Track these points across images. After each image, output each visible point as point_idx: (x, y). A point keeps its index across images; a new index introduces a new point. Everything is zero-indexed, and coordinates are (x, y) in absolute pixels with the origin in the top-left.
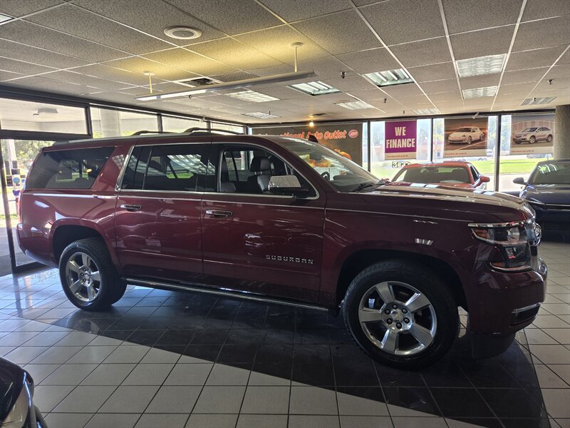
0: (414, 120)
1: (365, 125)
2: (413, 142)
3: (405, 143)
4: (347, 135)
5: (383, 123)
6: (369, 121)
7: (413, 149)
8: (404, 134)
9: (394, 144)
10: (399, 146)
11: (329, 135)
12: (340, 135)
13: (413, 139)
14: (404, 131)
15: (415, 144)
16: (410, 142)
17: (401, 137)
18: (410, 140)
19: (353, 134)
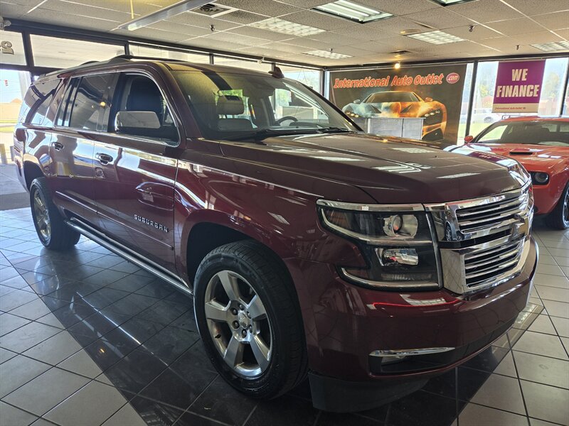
0: (541, 59)
1: (470, 66)
2: (536, 90)
3: (524, 91)
4: (444, 80)
5: (496, 64)
6: (476, 60)
7: (535, 100)
8: (524, 79)
9: (509, 92)
10: (516, 94)
11: (421, 80)
12: (435, 79)
13: (537, 86)
14: (525, 74)
15: (539, 93)
16: (533, 90)
17: (520, 83)
18: (532, 87)
19: (452, 78)
